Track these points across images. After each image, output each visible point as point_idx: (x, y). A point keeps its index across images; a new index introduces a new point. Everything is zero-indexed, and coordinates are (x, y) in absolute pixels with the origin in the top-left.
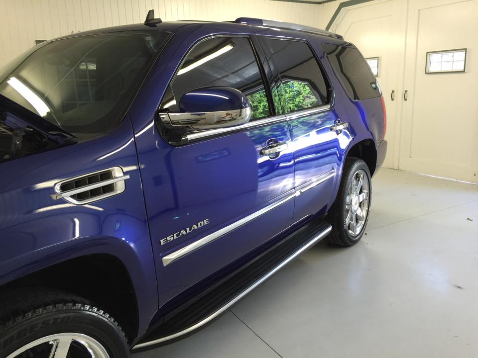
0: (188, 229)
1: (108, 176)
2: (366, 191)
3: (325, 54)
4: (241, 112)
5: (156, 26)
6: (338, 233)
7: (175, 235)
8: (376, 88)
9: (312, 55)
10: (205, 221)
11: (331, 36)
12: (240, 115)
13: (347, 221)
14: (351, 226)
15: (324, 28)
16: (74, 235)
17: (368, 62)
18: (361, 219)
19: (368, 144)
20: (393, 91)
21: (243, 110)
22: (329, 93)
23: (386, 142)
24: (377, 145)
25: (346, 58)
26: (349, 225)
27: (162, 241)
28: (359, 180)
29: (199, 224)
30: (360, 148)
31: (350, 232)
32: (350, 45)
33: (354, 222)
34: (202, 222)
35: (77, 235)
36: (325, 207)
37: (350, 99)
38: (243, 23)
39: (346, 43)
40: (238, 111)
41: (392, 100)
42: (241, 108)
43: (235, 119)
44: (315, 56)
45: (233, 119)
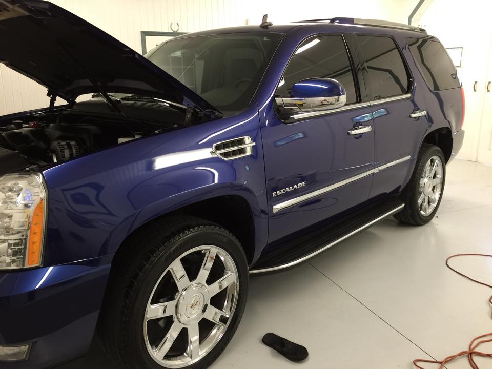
0: (291, 187)
1: (241, 142)
2: (439, 176)
3: (407, 46)
4: (338, 98)
5: (268, 28)
6: (410, 211)
7: (282, 191)
8: (456, 78)
9: (395, 47)
10: (303, 183)
11: (413, 30)
12: (338, 101)
13: (420, 201)
14: (423, 207)
15: (407, 23)
16: (213, 182)
17: (449, 51)
18: (434, 202)
19: (444, 132)
20: (476, 82)
21: (341, 97)
22: (410, 84)
23: (463, 132)
24: (454, 134)
25: (427, 49)
26: (421, 205)
27: (273, 193)
28: (433, 166)
29: (299, 185)
30: (437, 135)
31: (422, 212)
32: (432, 38)
33: (426, 204)
34: (301, 184)
35: (216, 181)
36: (399, 187)
37: (429, 89)
38: (336, 23)
39: (428, 36)
40: (336, 97)
41: (475, 90)
42: (340, 95)
43: (333, 104)
44: (397, 47)
45: (331, 104)
